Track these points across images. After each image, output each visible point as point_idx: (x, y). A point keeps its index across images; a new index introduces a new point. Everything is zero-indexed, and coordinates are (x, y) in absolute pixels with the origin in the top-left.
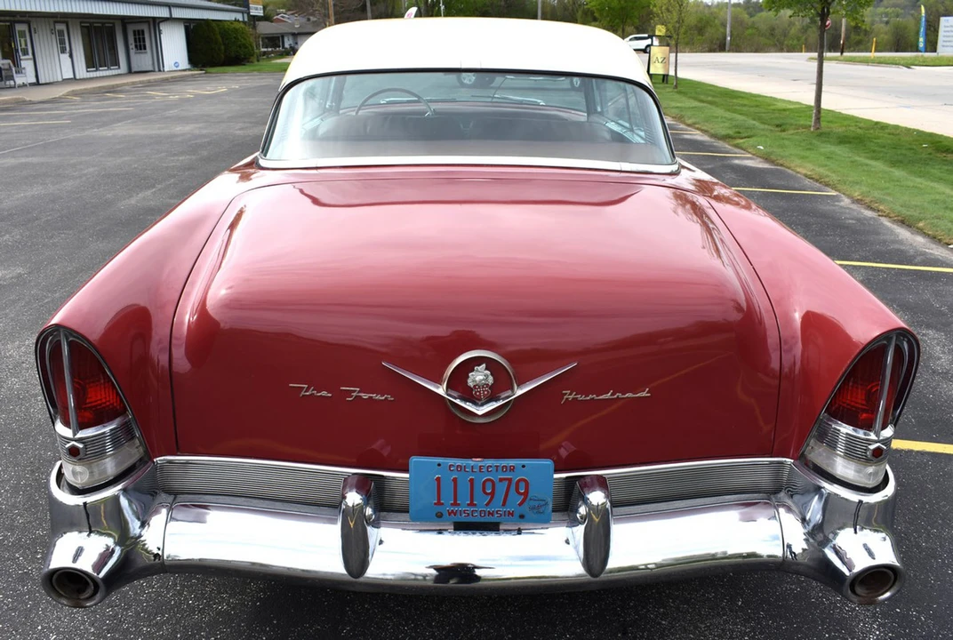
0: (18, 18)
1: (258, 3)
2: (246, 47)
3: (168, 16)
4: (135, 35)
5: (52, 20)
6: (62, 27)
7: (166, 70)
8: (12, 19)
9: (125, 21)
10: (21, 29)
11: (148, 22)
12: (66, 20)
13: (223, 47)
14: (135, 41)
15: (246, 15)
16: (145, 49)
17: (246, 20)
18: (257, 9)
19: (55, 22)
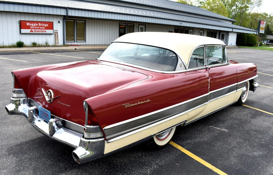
0: (190, 28)
1: (263, 30)
2: (254, 42)
3: (232, 31)
4: (222, 35)
5: (199, 29)
6: (202, 31)
7: (228, 45)
8: (189, 28)
9: (220, 31)
10: (190, 31)
11: (226, 32)
12: (203, 30)
13: (247, 41)
14: (222, 37)
15: (258, 33)
16: (224, 39)
17: (257, 34)
18: (262, 31)
19: (200, 30)
